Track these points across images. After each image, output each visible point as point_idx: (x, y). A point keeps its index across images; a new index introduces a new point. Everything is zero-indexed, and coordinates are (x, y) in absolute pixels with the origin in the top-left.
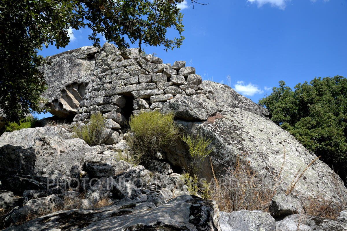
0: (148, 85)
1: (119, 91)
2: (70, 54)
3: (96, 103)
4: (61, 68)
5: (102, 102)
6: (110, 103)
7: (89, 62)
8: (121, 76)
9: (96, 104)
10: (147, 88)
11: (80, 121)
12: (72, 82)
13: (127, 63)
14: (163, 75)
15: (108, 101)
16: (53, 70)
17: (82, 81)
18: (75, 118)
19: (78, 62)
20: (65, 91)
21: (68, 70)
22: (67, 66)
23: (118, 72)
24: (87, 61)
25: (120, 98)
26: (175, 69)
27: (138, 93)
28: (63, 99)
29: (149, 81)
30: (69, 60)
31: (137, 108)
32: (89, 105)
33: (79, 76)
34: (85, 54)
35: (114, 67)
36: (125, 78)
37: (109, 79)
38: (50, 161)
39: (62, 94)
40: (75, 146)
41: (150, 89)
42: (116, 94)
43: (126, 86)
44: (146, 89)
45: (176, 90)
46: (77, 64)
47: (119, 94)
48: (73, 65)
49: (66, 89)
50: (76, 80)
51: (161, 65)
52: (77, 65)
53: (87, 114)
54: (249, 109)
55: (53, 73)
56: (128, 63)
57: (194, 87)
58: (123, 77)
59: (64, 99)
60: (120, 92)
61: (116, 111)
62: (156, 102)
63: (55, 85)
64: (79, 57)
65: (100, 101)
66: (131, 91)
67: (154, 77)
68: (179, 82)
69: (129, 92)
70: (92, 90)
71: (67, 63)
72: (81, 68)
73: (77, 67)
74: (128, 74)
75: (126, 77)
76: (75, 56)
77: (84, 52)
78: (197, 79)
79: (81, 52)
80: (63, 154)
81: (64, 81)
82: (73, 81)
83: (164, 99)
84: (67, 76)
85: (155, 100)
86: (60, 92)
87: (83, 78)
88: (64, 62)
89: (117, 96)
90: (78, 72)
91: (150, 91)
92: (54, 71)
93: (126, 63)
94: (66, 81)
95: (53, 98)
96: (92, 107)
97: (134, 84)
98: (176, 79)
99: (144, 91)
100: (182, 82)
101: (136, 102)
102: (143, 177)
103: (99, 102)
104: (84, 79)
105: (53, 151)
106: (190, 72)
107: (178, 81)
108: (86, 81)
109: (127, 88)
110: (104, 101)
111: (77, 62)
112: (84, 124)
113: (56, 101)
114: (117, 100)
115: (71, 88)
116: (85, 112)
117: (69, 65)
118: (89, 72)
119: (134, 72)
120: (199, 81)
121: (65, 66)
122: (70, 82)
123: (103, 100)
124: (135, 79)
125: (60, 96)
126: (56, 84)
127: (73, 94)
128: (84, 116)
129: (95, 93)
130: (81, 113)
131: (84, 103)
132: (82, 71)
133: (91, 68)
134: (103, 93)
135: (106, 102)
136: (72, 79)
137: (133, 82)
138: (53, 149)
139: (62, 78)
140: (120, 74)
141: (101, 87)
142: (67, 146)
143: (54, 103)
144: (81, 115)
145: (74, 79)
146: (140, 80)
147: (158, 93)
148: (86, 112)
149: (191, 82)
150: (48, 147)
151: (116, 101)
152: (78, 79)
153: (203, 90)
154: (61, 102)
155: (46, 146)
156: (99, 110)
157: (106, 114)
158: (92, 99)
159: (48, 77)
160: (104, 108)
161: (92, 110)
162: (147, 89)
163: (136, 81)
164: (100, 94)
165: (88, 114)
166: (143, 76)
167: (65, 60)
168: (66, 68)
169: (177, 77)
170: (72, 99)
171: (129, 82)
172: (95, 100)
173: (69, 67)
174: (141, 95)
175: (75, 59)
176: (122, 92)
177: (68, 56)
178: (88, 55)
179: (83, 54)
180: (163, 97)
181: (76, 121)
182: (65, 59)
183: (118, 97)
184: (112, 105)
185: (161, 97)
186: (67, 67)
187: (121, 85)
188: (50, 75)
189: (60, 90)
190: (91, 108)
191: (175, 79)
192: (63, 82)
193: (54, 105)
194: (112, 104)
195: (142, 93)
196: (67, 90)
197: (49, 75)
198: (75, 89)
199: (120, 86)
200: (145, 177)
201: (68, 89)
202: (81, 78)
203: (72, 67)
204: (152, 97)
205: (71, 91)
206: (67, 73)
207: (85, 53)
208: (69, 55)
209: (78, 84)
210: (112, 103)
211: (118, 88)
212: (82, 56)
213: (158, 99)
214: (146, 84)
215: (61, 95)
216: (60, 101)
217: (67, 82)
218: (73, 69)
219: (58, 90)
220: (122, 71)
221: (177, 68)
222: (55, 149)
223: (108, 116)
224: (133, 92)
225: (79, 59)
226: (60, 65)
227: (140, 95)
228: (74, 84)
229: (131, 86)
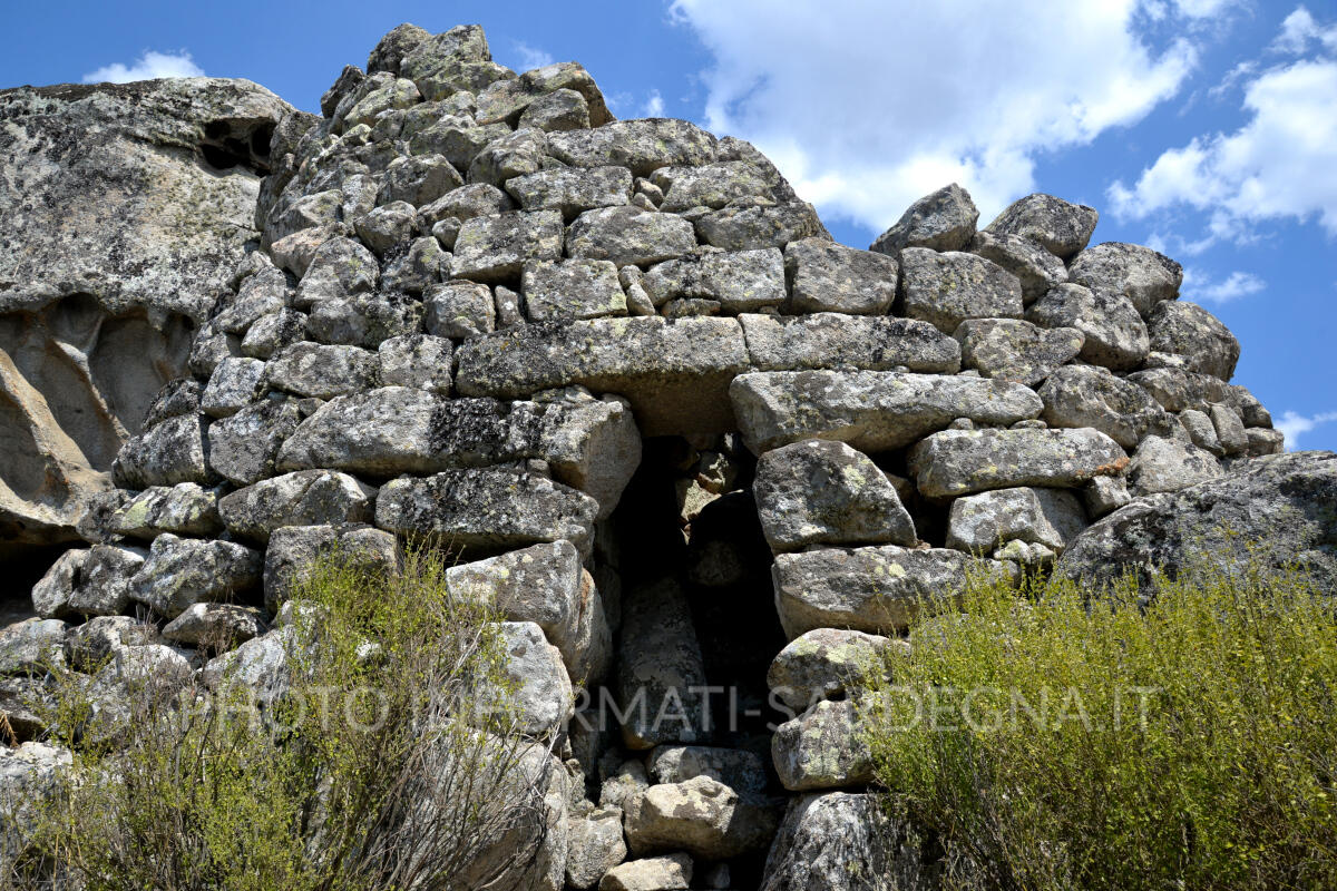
0: (898, 331)
1: (608, 361)
2: (70, 98)
3: (351, 446)
5: (413, 441)
6: (517, 459)
7: (206, 177)
8: (615, 226)
9: (339, 455)
10: (889, 354)
11: (122, 622)
12: (56, 291)
13: (659, 146)
14: (988, 270)
15: (494, 440)
17: (141, 292)
18: (49, 580)
19: (130, 161)
21: (35, 200)
22: (27, 170)
23: (576, 196)
24: (196, 168)
25: (613, 417)
26: (1051, 249)
27: (808, 393)
29: (884, 298)
30: (57, 136)
31: (808, 530)
32: (255, 464)
33: (116, 258)
34: (189, 120)
35: (527, 165)
36: (661, 251)
37: (495, 248)
41: (918, 369)
42: (575, 384)
43: (678, 321)
44: (882, 364)
45: (1127, 404)
46: (114, 172)
47: (600, 388)
48: (81, 173)
50: (91, 283)
52: (117, 179)
53: (224, 554)
56: (667, 141)
58: (636, 243)
60: (620, 365)
62: (997, 485)
64: (140, 132)
65: (388, 433)
66: (731, 372)
67: (927, 274)
68: (1124, 343)
69: (710, 370)
70: (286, 334)
71: (35, 150)
72: (144, 202)
73: (115, 196)
74: (676, 224)
75: (662, 241)
76: (107, 120)
77: (188, 106)
78: (1225, 341)
82: (62, 287)
83: (1067, 466)
84: (15, 245)
85: (992, 470)
87: (152, 273)
88: (10, 140)
89: (583, 396)
90: (112, 231)
91: (917, 382)
93: (643, 141)
96: (288, 486)
97: (755, 307)
98: (1099, 315)
99: (868, 376)
100: (1142, 344)
101: (798, 469)
103: (377, 442)
104: (161, 284)
107: (1113, 337)
108: (174, 294)
109: (690, 334)
110: (441, 427)
111: (116, 160)
112: (180, 659)
114: (592, 431)
115: (33, 340)
116: (185, 532)
117: (47, 169)
118: (207, 242)
119: (735, 216)
122: (39, 287)
123: (423, 424)
124: (757, 266)
127: (41, 382)
128: (182, 575)
129: (328, 360)
130: (140, 540)
131: (180, 443)
132: (145, 229)
133: (218, 218)
134: (429, 359)
135: (468, 447)
136: (59, 272)
137: (737, 290)
140: (607, 214)
141: (400, 312)
144: (132, 556)
145: (79, 266)
146: (808, 284)
147: (994, 405)
148: (210, 526)
149: (1195, 360)
151: (583, 443)
152: (112, 278)
156: (382, 515)
157: (479, 566)
158: (291, 407)
160: (450, 508)
161: (286, 515)
162: (892, 366)
163: (769, 284)
164: (388, 367)
165: (238, 550)
167: (21, 133)
168: (20, 184)
169: (1100, 304)
170: (35, 418)
171: (698, 288)
172: (329, 421)
173: (49, 180)
174: (843, 411)
175: (107, 138)
176: (640, 367)
177: (51, 108)
178: (214, 128)
179: (177, 117)
180: (1054, 446)
181: (71, 616)
182: (20, 124)
183: (594, 409)
184: (546, 484)
185: (1042, 450)
186: (29, 183)
187: (618, 301)
190: (274, 492)
191: (1088, 311)
194: (537, 473)
195: (852, 390)
198: (69, 349)
199: (617, 314)
202: (137, 270)
203: (70, 186)
204: (947, 434)
205: (35, 359)
206: (19, 222)
207: (193, 113)
208: (56, 102)
209: (105, 309)
210: (541, 464)
211: (598, 324)
212: (166, 128)
213: (1012, 458)
214: (877, 326)
218: (80, 199)
220: (622, 197)
223: (503, 588)
224: (758, 381)
225: (138, 140)
227: (828, 414)
228: (73, 304)
229: (730, 322)
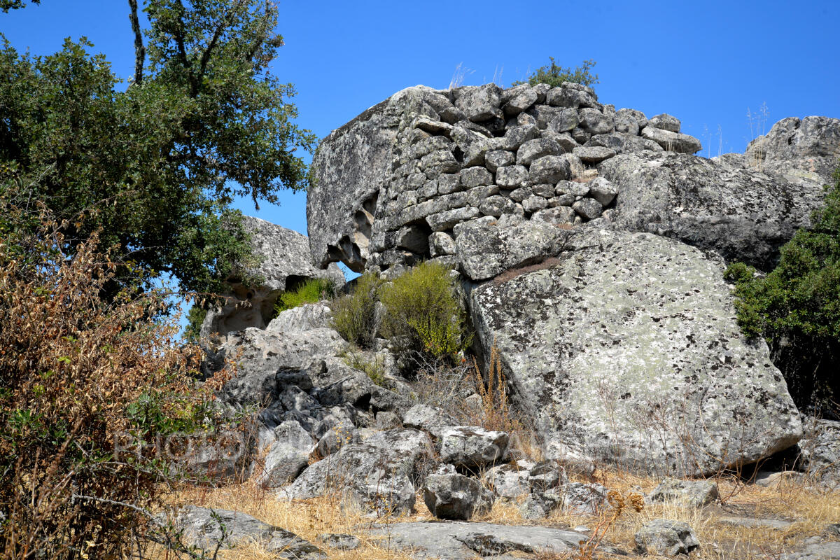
0: (453, 198)
1: (408, 218)
2: (367, 119)
3: (376, 246)
4: (354, 159)
5: (383, 245)
6: (392, 246)
8: (411, 181)
9: (376, 249)
10: (450, 205)
12: (374, 190)
13: (424, 148)
14: (479, 170)
16: (339, 165)
19: (384, 137)
20: (364, 214)
21: (366, 160)
22: (363, 150)
23: (407, 172)
25: (409, 232)
26: (509, 150)
27: (436, 219)
28: (361, 234)
29: (454, 188)
30: (367, 135)
31: (434, 253)
35: (405, 161)
36: (418, 185)
37: (395, 191)
38: (249, 369)
39: (357, 222)
40: (306, 343)
41: (456, 208)
42: (403, 226)
43: (419, 205)
44: (449, 209)
45: (501, 205)
46: (382, 143)
47: (408, 225)
48: (374, 146)
49: (364, 210)
51: (478, 147)
52: (383, 145)
54: (728, 223)
55: (339, 172)
57: (542, 190)
58: (414, 184)
59: (364, 234)
60: (409, 220)
61: (402, 263)
63: (343, 202)
64: (385, 125)
65: (379, 243)
66: (425, 217)
67: (465, 177)
68: (511, 183)
69: (422, 217)
71: (363, 142)
74: (422, 176)
75: (418, 182)
76: (376, 124)
77: (394, 110)
78: (549, 169)
79: (388, 110)
80: (273, 358)
81: (359, 190)
84: (364, 177)
86: (351, 219)
88: (357, 141)
89: (404, 229)
91: (454, 211)
92: (342, 167)
93: (422, 148)
94: (363, 190)
95: (340, 236)
97: (430, 198)
98: (505, 176)
99: (445, 213)
100: (518, 181)
102: (348, 390)
105: (254, 353)
106: (537, 154)
107: (507, 182)
109: (420, 208)
111: (381, 138)
113: (346, 240)
114: (404, 237)
117: (367, 148)
119: (432, 170)
120: (555, 173)
121: (359, 153)
122: (370, 190)
123: (384, 241)
124: (433, 185)
125: (353, 228)
126: (345, 200)
134: (386, 223)
135: (388, 244)
136: (373, 184)
137: (428, 194)
138: (255, 349)
139: (355, 183)
140: (410, 177)
141: (385, 210)
142: (290, 343)
143: (345, 246)
145: (378, 181)
146: (440, 189)
147: (467, 215)
149: (536, 180)
150: (248, 346)
151: (402, 241)
153: (563, 194)
154: (356, 242)
155: (244, 345)
157: (385, 271)
159: (331, 183)
160: (383, 259)
162: (451, 209)
163: (434, 190)
164: (381, 226)
166: (445, 178)
167: (358, 137)
168: (362, 155)
169: (506, 172)
171: (423, 195)
172: (374, 241)
173: (368, 152)
174: (440, 223)
175: (378, 131)
177: (364, 126)
179: (393, 115)
182: (359, 134)
183: (406, 230)
184: (395, 252)
187: (410, 202)
188: (335, 177)
189: (352, 214)
191: (502, 176)
192: (357, 193)
193: (344, 250)
194: (394, 249)
195: (442, 218)
196: (366, 212)
197: (333, 180)
199: (410, 206)
200: (351, 392)
201: (367, 207)
203: (373, 152)
204: (457, 225)
206: (364, 169)
208: (365, 122)
210: (395, 247)
211: (406, 210)
212: (391, 120)
214: (449, 197)
215: (356, 224)
216: (354, 239)
217: (363, 193)
218: (376, 156)
219: (348, 215)
220: (414, 170)
221: (512, 146)
222: (259, 350)
223: (388, 275)
224: (428, 219)
225: (386, 128)
226: (351, 148)
227: (438, 224)
229: (426, 203)
